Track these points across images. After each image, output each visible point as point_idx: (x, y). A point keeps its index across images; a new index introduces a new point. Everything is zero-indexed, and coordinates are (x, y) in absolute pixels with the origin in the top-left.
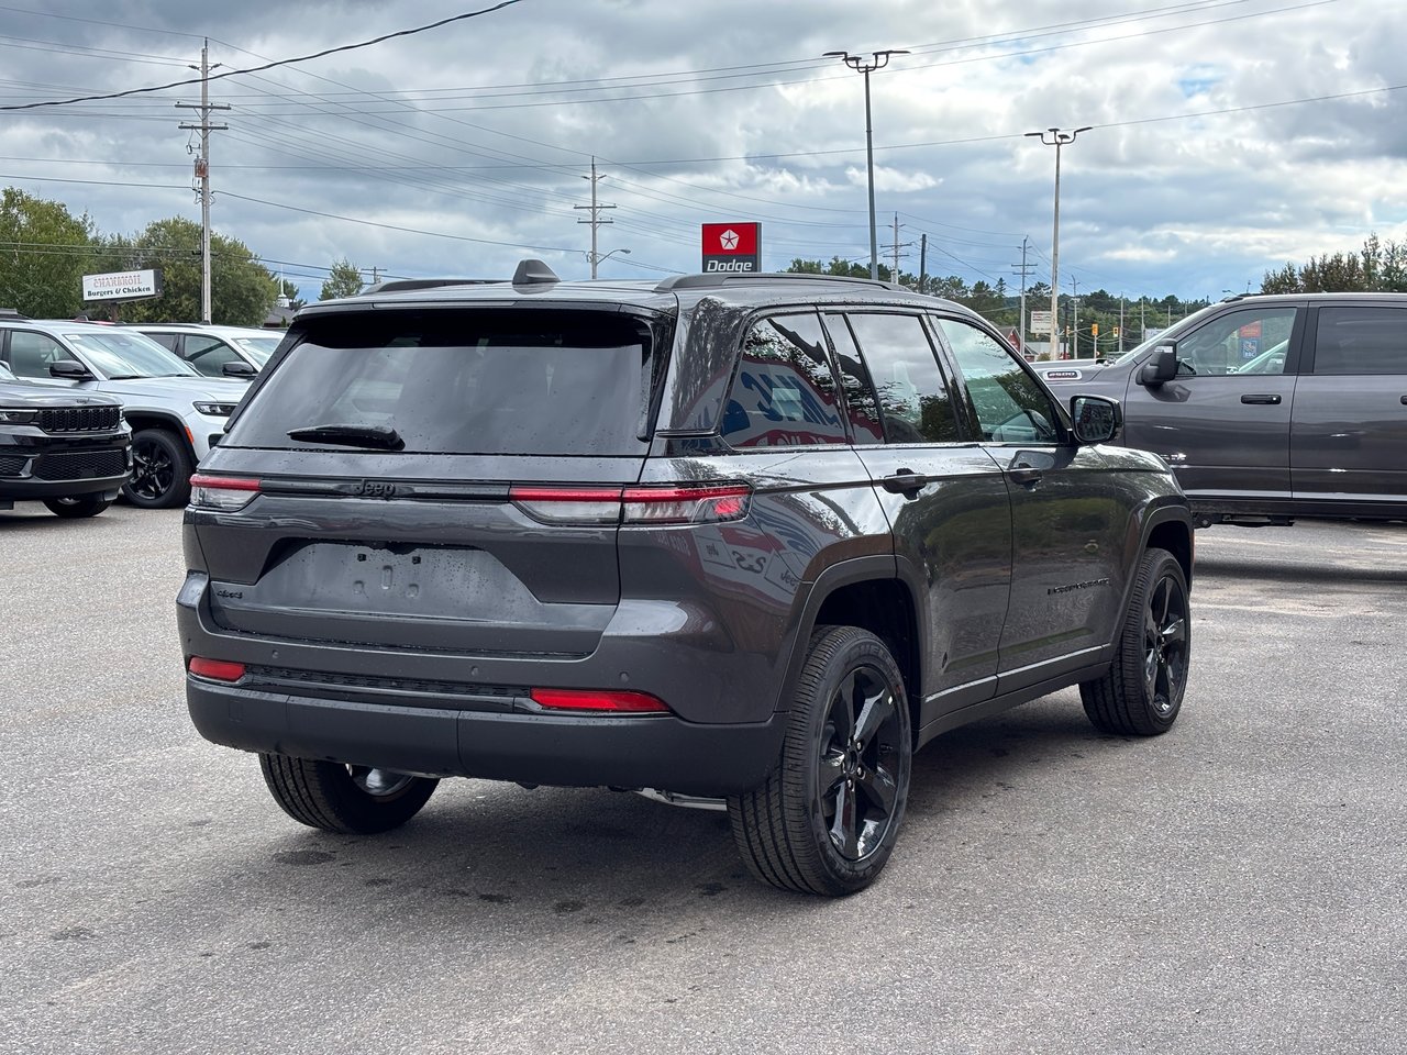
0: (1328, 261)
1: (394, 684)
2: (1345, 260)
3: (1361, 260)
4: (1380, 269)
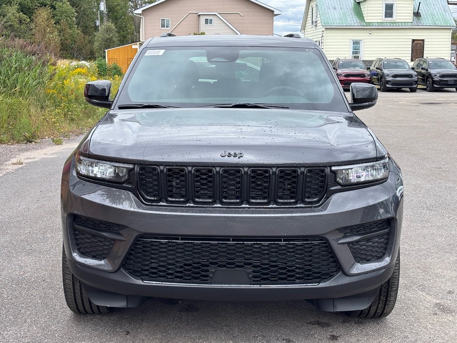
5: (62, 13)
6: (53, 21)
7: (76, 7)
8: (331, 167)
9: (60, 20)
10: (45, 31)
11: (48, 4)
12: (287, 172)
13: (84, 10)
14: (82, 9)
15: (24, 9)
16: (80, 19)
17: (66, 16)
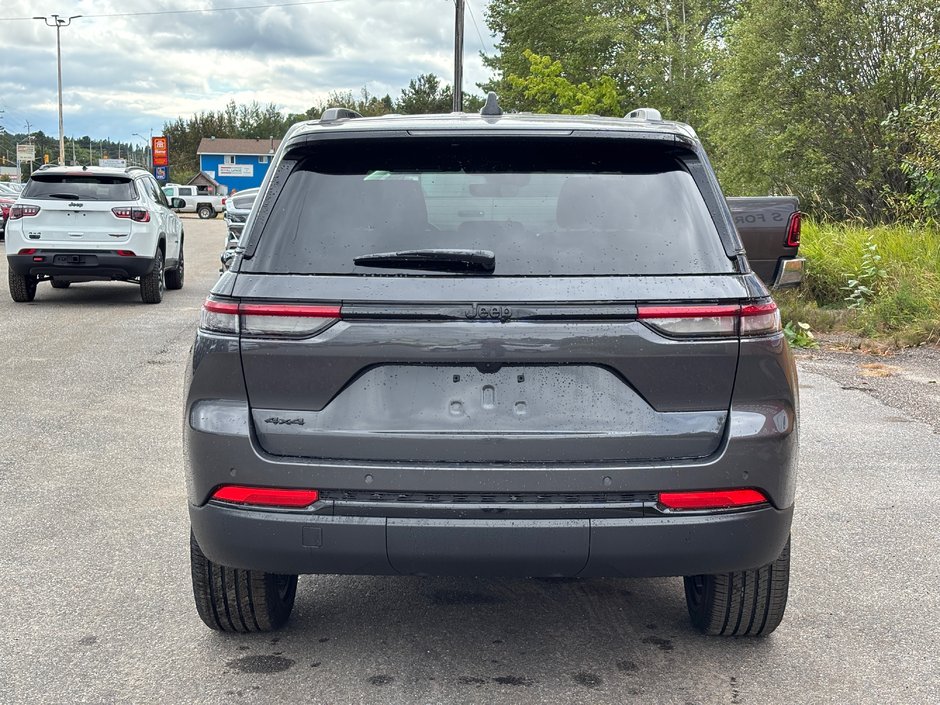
0: (205, 117)
1: (515, 499)
2: (216, 116)
3: (226, 116)
4: (238, 123)
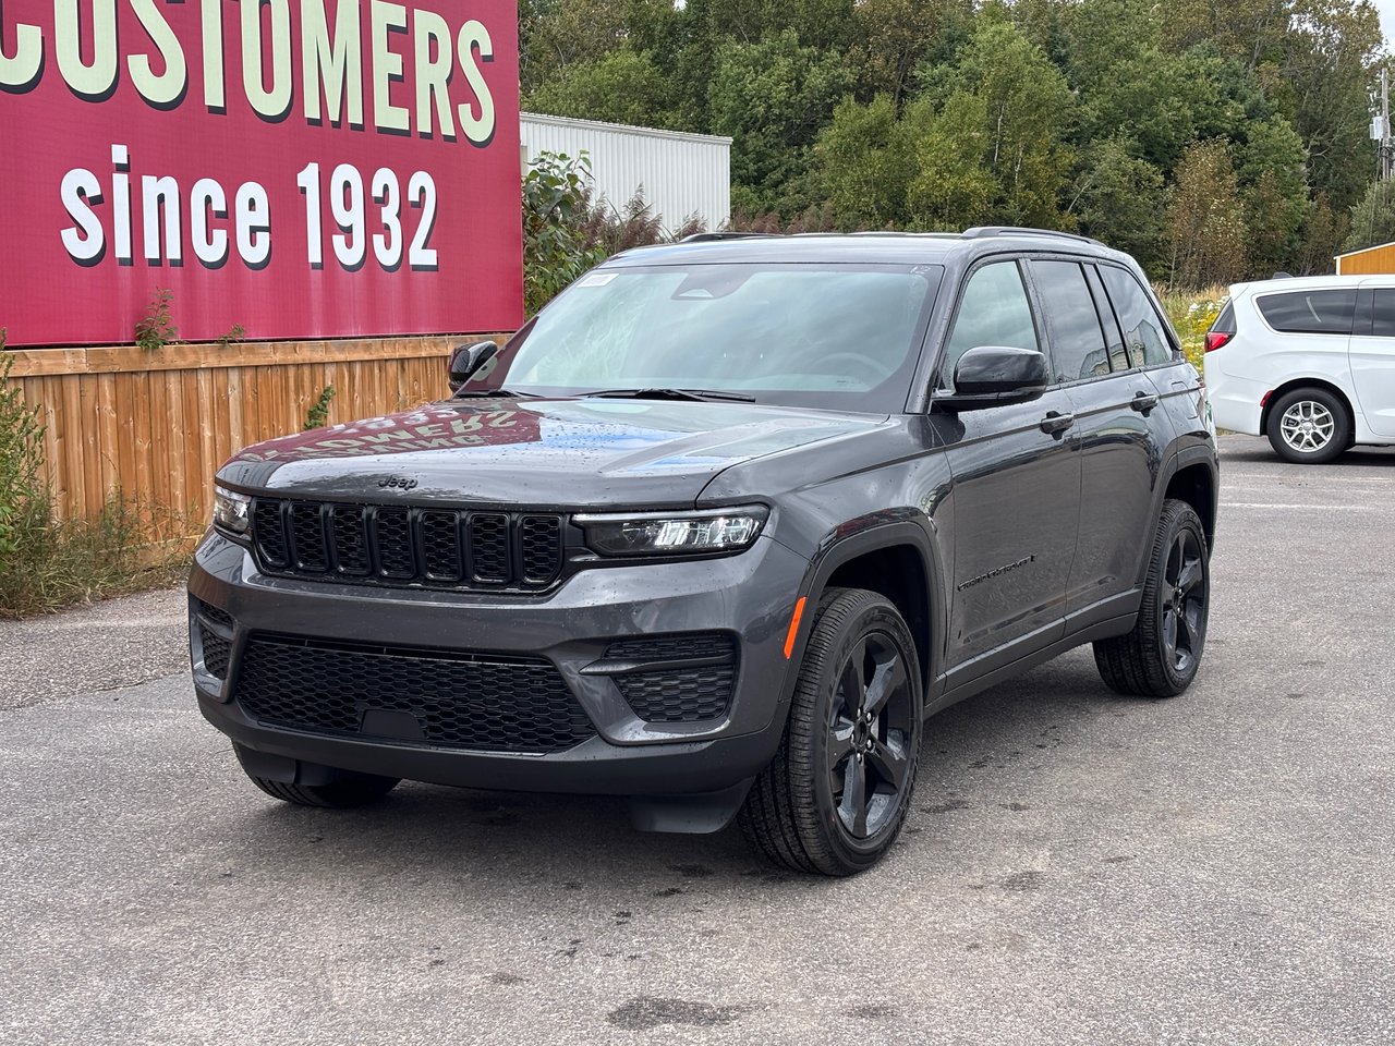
5: (1265, 152)
6: (1232, 179)
7: (1321, 133)
8: (572, 514)
9: (1258, 173)
10: (1204, 206)
11: (1225, 130)
12: (488, 521)
13: (1341, 140)
14: (1336, 137)
15: (1156, 148)
16: (1330, 167)
17: (1276, 162)
